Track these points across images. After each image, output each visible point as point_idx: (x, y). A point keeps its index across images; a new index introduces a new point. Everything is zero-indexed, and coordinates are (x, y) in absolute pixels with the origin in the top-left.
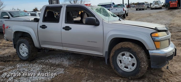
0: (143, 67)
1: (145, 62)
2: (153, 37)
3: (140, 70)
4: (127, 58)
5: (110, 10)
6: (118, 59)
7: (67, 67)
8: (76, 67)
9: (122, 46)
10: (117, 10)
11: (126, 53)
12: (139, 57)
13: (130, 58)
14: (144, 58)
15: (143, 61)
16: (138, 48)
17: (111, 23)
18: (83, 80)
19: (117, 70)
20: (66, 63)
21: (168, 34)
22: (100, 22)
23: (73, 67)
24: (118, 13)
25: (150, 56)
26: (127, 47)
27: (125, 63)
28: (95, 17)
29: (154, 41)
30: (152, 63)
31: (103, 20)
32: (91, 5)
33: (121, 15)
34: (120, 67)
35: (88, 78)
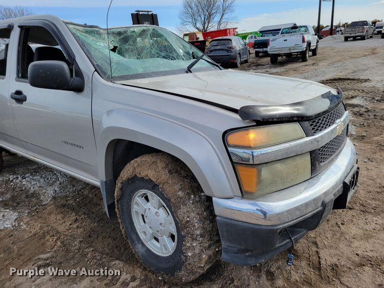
0: (190, 254)
1: (196, 240)
2: (229, 149)
3: (184, 262)
4: (154, 210)
5: (270, 42)
6: (135, 208)
7: (42, 205)
8: (64, 206)
9: (135, 169)
10: (286, 40)
11: (150, 194)
12: (179, 219)
13: (162, 212)
14: (194, 226)
15: (192, 235)
16: (177, 187)
17: (118, 85)
18: (32, 263)
19: (133, 242)
20: (50, 192)
21: (313, 129)
22: (86, 79)
23: (57, 207)
24: (289, 48)
25: (217, 218)
26: (147, 178)
27: (150, 227)
28: (74, 59)
29: (235, 164)
30: (224, 244)
31: (96, 70)
32: (237, 30)
33: (298, 52)
34: (142, 236)
35: (52, 257)
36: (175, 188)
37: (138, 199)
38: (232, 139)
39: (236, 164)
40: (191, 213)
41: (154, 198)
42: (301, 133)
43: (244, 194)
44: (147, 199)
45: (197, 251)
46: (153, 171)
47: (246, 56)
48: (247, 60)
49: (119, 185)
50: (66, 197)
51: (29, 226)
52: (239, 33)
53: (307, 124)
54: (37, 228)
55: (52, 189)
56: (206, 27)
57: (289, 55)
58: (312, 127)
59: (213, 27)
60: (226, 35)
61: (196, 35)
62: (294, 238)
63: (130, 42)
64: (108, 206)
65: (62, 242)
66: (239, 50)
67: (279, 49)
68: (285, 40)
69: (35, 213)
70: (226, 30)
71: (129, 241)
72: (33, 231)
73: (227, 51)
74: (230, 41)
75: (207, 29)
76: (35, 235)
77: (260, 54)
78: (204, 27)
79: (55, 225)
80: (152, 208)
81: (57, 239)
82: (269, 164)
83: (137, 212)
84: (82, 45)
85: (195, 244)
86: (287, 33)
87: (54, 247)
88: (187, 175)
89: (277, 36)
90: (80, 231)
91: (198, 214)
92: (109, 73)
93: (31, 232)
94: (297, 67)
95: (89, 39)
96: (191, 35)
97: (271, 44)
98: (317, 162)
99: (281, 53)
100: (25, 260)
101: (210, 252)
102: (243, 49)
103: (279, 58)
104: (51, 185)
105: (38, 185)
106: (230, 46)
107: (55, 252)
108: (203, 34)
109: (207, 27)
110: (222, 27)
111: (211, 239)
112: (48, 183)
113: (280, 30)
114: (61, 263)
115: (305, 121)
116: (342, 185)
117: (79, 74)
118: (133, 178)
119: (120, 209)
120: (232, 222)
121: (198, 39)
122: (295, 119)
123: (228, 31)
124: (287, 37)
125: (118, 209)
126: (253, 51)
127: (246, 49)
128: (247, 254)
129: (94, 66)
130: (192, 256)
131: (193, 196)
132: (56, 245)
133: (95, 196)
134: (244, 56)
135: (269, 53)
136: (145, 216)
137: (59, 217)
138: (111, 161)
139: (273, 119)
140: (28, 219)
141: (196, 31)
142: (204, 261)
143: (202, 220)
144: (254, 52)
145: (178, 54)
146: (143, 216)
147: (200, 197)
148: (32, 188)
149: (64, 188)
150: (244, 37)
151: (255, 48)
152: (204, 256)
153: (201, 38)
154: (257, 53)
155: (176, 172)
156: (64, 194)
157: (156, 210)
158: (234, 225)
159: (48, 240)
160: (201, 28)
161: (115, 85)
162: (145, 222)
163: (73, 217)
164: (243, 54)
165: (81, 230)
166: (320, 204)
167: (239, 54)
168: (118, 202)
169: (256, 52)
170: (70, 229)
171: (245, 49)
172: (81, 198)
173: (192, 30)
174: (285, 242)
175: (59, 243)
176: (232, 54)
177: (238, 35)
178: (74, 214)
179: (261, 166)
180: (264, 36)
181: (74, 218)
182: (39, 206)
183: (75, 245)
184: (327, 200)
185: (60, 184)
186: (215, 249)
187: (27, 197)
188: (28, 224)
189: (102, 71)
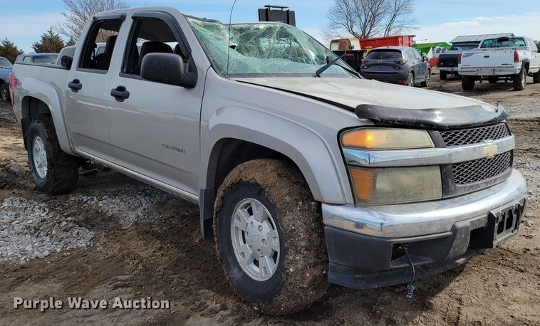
0: (291, 270)
1: (300, 253)
2: (345, 150)
3: (284, 283)
4: (257, 224)
5: (462, 57)
6: (235, 223)
7: (121, 230)
8: (148, 233)
9: (241, 172)
10: (488, 57)
11: (255, 203)
12: (283, 228)
13: (265, 225)
14: (299, 236)
15: (296, 247)
16: (285, 191)
17: (232, 81)
18: (109, 282)
19: (228, 266)
20: (132, 216)
21: (445, 141)
22: (200, 74)
23: (139, 233)
24: (492, 69)
25: (326, 227)
26: (252, 182)
27: (251, 246)
28: (190, 53)
29: (349, 167)
30: (332, 261)
31: (211, 66)
32: (414, 39)
33: (507, 76)
34: (239, 258)
35: (132, 279)
36: (282, 192)
37: (240, 212)
38: (347, 138)
39: (349, 165)
40: (296, 220)
41: (259, 208)
42: (429, 142)
43: (357, 202)
44: (250, 212)
45: (300, 266)
46: (261, 173)
47: (424, 76)
48: (425, 82)
49: (220, 193)
50: (151, 224)
51: (106, 248)
52: (418, 42)
53: (437, 133)
54: (116, 251)
55: (135, 213)
56: (367, 32)
57: (493, 79)
58: (445, 139)
59: (378, 32)
60: (397, 44)
61: (350, 42)
62: (415, 264)
63: (252, 40)
64: (204, 221)
65: (144, 266)
66: (413, 67)
67: (476, 69)
68: (485, 57)
69: (113, 236)
70: (397, 37)
71: (223, 266)
72: (110, 253)
73: (394, 67)
74: (398, 53)
75: (368, 35)
76: (112, 257)
77: (449, 76)
78: (364, 32)
79: (136, 251)
80: (255, 222)
81: (138, 263)
82: (385, 170)
83: (237, 228)
84: (200, 39)
85: (298, 258)
86: (491, 46)
87: (134, 271)
88: (298, 182)
89: (474, 51)
90: (165, 259)
91: (305, 223)
92: (225, 69)
93: (108, 254)
94: (503, 97)
95: (208, 34)
96: (342, 42)
97: (464, 61)
98: (450, 180)
99: (479, 74)
100: (101, 279)
101: (315, 272)
102: (419, 66)
103: (477, 82)
104: (133, 210)
105: (117, 208)
106: (399, 60)
107: (135, 275)
108: (360, 42)
109: (369, 33)
110: (392, 34)
111: (317, 256)
112: (129, 207)
113: (479, 42)
114: (142, 286)
115: (435, 130)
116: (486, 215)
117: (193, 69)
118: (238, 183)
119: (218, 224)
120: (341, 231)
121: (352, 48)
122: (422, 125)
123: (400, 39)
124: (489, 52)
125: (215, 224)
126: (436, 70)
127: (424, 66)
128: (358, 276)
129: (210, 60)
130: (294, 273)
131: (301, 203)
132: (136, 268)
133: (186, 226)
134: (420, 77)
135: (460, 73)
136: (246, 233)
137: (141, 243)
138: (215, 166)
139: (394, 121)
140: (105, 240)
141: (350, 36)
142: (307, 281)
143: (309, 231)
144: (439, 72)
145: (308, 58)
146: (243, 232)
147: (310, 206)
148: (110, 211)
149: (149, 214)
150: (425, 49)
151: (440, 66)
152: (308, 275)
153: (357, 46)
154: (443, 74)
155: (286, 177)
156: (149, 221)
157: (260, 223)
158: (343, 235)
159: (128, 263)
160: (360, 33)
161: (230, 81)
162: (245, 243)
163: (157, 244)
164: (419, 74)
165: (167, 258)
166: (449, 228)
167: (413, 72)
168: (216, 216)
169: (441, 71)
170: (153, 256)
171: (422, 66)
172: (169, 227)
173: (345, 34)
174: (402, 266)
175: (140, 266)
176: (401, 71)
177: (415, 46)
178: (158, 242)
179: (377, 169)
180: (457, 49)
181: (160, 245)
182: (118, 230)
183: (159, 271)
184: (459, 225)
185: (144, 210)
186: (322, 271)
187: (103, 220)
188: (104, 245)
189: (218, 67)
